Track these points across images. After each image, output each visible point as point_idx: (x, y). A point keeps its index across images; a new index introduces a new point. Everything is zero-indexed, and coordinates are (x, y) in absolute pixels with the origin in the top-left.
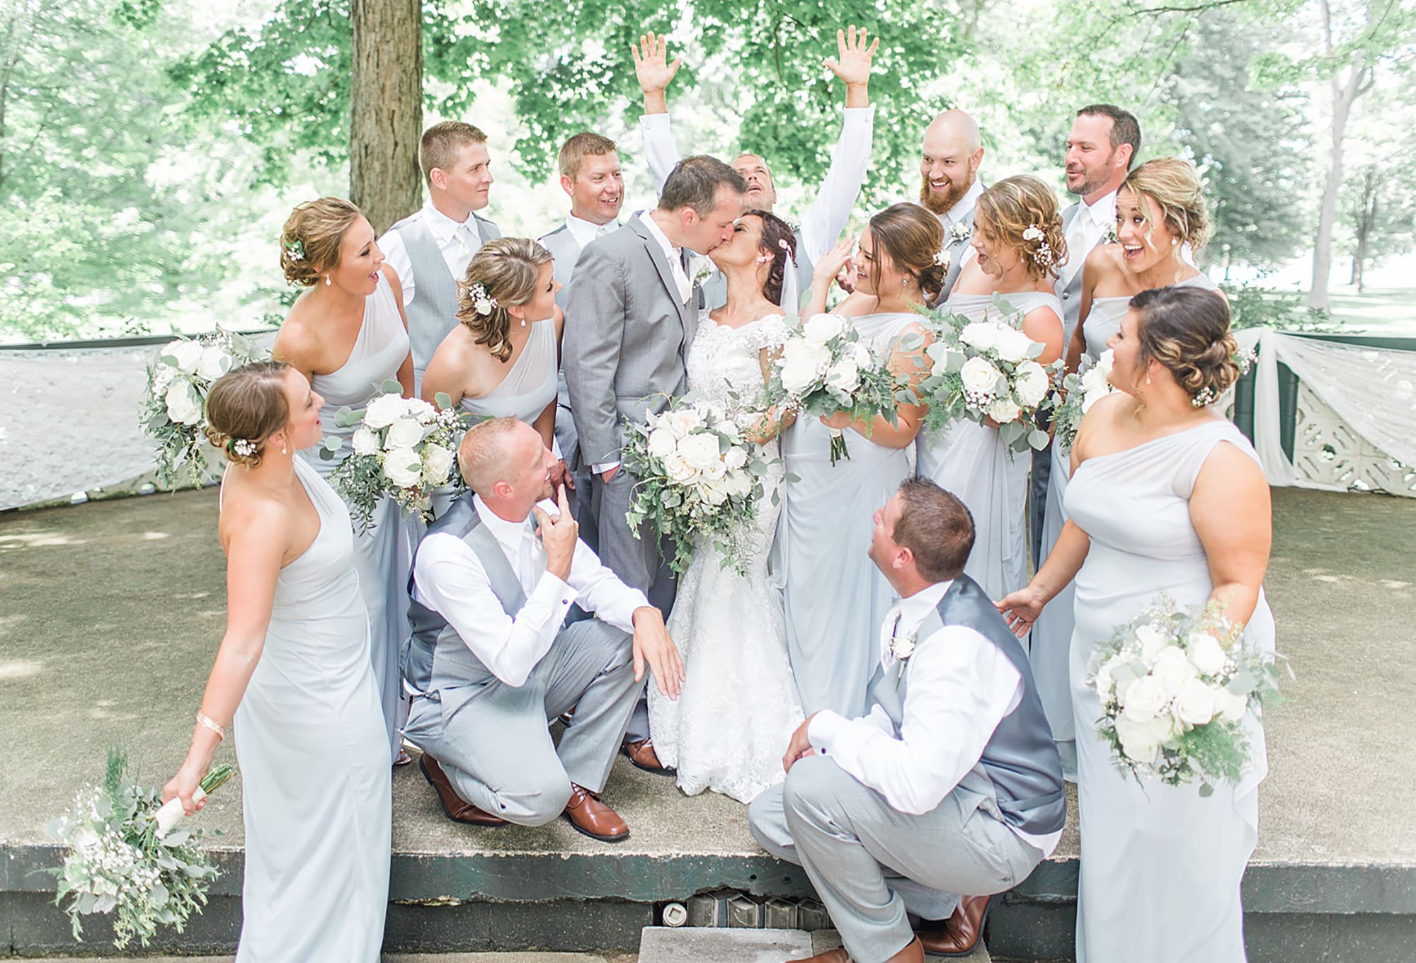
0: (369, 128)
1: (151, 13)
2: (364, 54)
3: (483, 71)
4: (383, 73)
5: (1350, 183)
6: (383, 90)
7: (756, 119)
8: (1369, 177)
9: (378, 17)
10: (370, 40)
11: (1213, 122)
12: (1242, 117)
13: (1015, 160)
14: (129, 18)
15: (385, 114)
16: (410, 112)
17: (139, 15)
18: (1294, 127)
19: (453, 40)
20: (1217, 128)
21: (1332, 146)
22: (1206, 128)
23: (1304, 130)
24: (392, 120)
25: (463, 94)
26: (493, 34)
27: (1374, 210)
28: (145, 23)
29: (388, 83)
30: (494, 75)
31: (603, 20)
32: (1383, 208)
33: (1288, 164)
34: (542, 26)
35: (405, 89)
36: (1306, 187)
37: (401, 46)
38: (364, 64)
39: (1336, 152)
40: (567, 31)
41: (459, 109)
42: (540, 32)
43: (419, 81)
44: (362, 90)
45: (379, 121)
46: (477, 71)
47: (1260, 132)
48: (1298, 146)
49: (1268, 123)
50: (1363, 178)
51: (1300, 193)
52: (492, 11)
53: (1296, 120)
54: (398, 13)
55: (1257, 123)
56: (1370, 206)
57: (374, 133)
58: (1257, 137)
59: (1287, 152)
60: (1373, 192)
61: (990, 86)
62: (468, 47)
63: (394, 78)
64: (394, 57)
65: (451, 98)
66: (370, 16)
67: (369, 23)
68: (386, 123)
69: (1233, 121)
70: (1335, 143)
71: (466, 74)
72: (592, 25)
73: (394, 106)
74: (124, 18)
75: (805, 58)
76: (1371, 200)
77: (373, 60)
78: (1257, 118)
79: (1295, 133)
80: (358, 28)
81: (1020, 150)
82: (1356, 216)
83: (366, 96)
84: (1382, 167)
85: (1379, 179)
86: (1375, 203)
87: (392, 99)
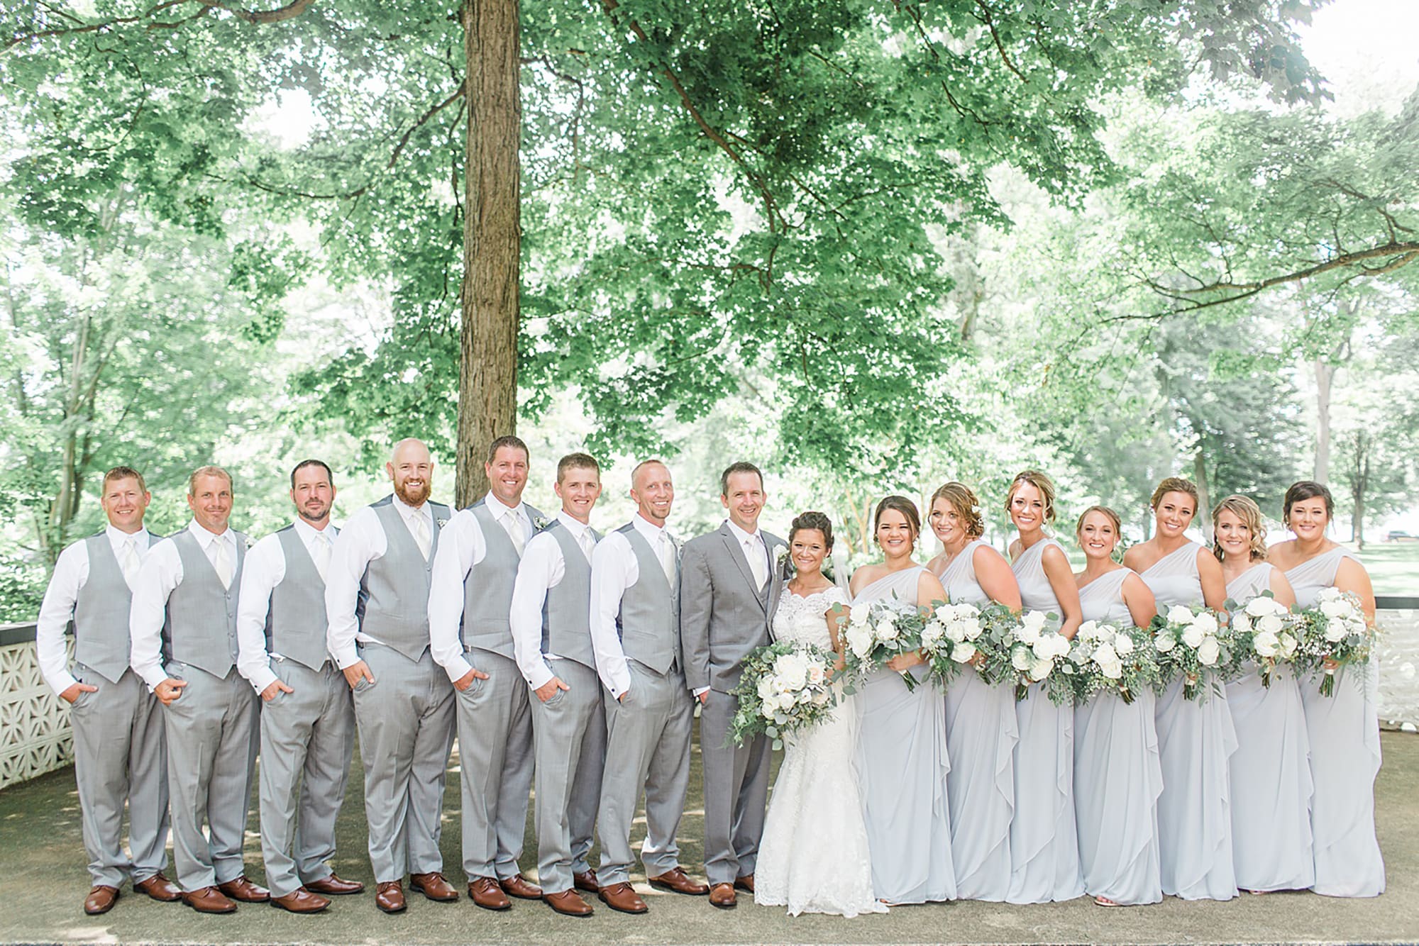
0: (475, 434)
1: (274, 330)
2: (471, 375)
3: (555, 378)
4: (487, 390)
5: (1341, 445)
6: (486, 403)
8: (1359, 440)
9: (484, 346)
10: (476, 364)
11: (1206, 391)
12: (1232, 388)
13: (1012, 439)
14: (256, 335)
15: (488, 422)
16: (508, 419)
17: (263, 332)
18: (1285, 395)
19: (532, 353)
20: (1210, 397)
21: (1318, 413)
22: (1199, 397)
23: (1294, 397)
24: (493, 428)
25: (541, 397)
26: (566, 349)
27: (1367, 471)
28: (268, 338)
29: (491, 398)
30: (565, 383)
31: (655, 336)
32: (1373, 468)
33: (1283, 429)
34: (601, 339)
35: (504, 402)
36: (1301, 450)
37: (502, 369)
38: (471, 383)
39: (1324, 417)
40: (621, 344)
41: (537, 411)
42: (599, 344)
43: (514, 396)
44: (469, 403)
45: (483, 427)
46: (550, 380)
47: (1250, 401)
48: (1290, 412)
49: (1255, 392)
50: (1353, 442)
51: (1297, 455)
52: (564, 330)
53: (1286, 388)
54: (500, 344)
55: (1247, 393)
56: (1363, 468)
57: (478, 438)
58: (1248, 406)
59: (1279, 417)
60: (1365, 455)
61: (986, 376)
62: (547, 359)
63: (496, 394)
64: (496, 377)
65: (531, 401)
66: (477, 346)
67: (477, 352)
68: (489, 430)
69: (1224, 391)
70: (1321, 410)
71: (542, 381)
72: (645, 340)
73: (495, 416)
74: (251, 335)
76: (1363, 462)
77: (479, 379)
78: (1247, 388)
79: (1286, 400)
80: (467, 355)
81: (1017, 430)
82: (1348, 475)
83: (472, 408)
84: (1371, 432)
85: (1369, 441)
86: (1367, 465)
87: (493, 410)
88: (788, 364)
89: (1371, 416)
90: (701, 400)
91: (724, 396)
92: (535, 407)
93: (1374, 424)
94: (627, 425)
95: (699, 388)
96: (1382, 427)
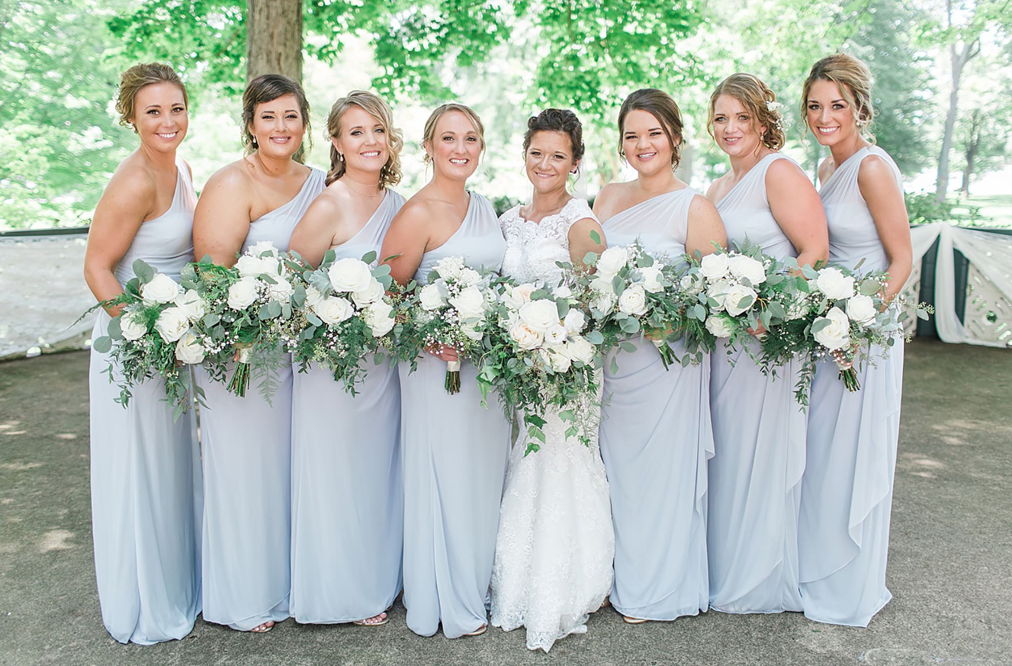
0: (262, 67)
2: (257, 9)
3: (350, 27)
4: (272, 24)
5: (963, 121)
6: (272, 36)
7: (551, 64)
8: (975, 117)
15: (273, 56)
16: (293, 54)
18: (924, 81)
21: (949, 95)
23: (930, 83)
24: (279, 60)
25: (335, 44)
27: (978, 141)
29: (276, 32)
30: (358, 31)
35: (289, 36)
36: (932, 124)
38: (257, 17)
39: (953, 98)
41: (331, 56)
43: (300, 34)
44: (256, 37)
45: (269, 61)
46: (345, 26)
48: (927, 94)
50: (971, 118)
51: (929, 128)
53: (925, 76)
56: (975, 137)
58: (900, 87)
60: (978, 128)
62: (339, 8)
63: (280, 28)
64: (280, 11)
65: (325, 47)
68: (275, 63)
70: (953, 92)
71: (336, 28)
73: (281, 49)
75: (587, 20)
76: (976, 133)
77: (264, 14)
79: (924, 85)
82: (965, 144)
83: (259, 42)
84: (984, 110)
85: (983, 118)
86: (979, 135)
87: (279, 44)
88: (555, 17)
89: (988, 98)
90: (478, 47)
91: (498, 43)
92: (329, 52)
93: (988, 104)
94: (410, 68)
95: (474, 35)
96: (993, 107)
